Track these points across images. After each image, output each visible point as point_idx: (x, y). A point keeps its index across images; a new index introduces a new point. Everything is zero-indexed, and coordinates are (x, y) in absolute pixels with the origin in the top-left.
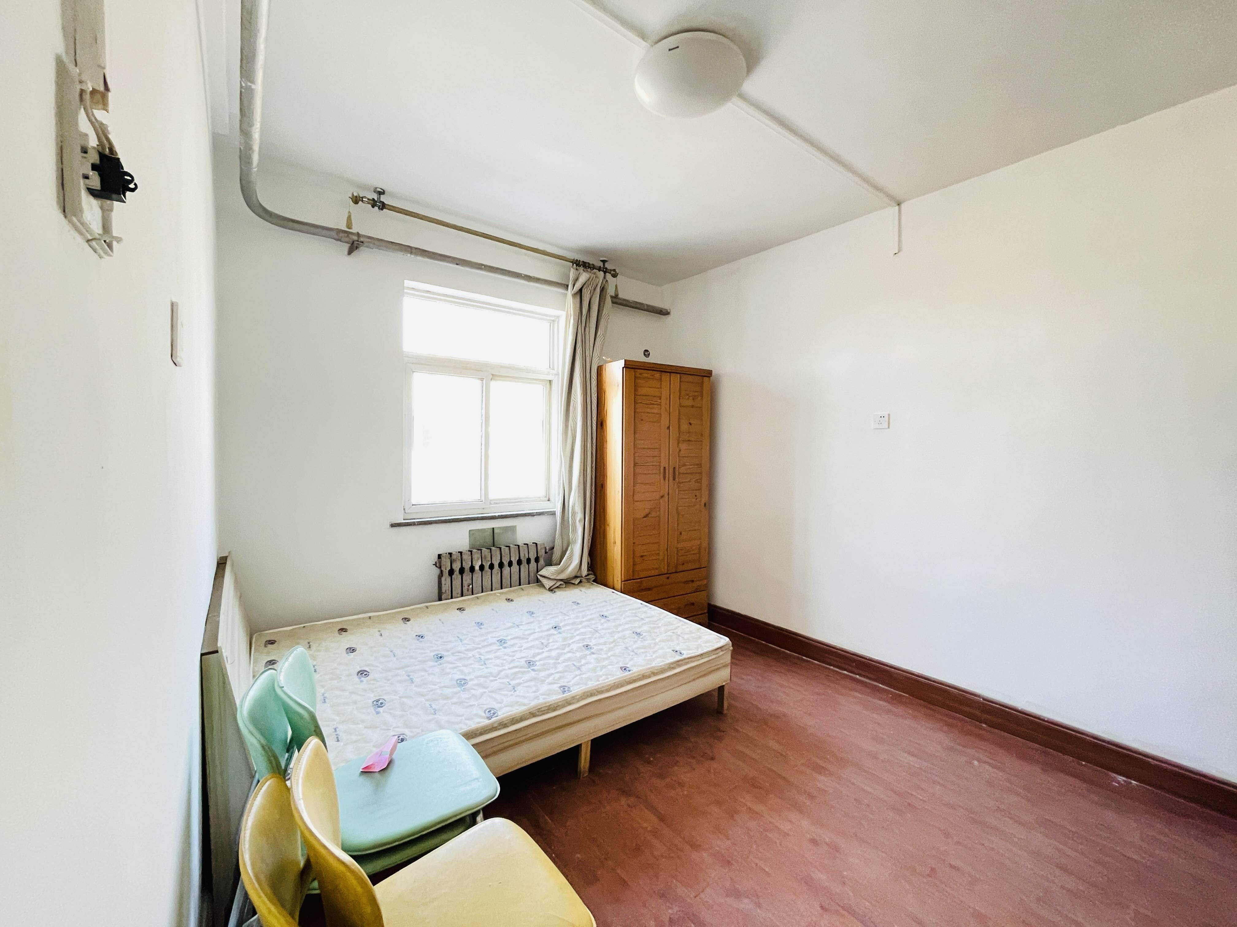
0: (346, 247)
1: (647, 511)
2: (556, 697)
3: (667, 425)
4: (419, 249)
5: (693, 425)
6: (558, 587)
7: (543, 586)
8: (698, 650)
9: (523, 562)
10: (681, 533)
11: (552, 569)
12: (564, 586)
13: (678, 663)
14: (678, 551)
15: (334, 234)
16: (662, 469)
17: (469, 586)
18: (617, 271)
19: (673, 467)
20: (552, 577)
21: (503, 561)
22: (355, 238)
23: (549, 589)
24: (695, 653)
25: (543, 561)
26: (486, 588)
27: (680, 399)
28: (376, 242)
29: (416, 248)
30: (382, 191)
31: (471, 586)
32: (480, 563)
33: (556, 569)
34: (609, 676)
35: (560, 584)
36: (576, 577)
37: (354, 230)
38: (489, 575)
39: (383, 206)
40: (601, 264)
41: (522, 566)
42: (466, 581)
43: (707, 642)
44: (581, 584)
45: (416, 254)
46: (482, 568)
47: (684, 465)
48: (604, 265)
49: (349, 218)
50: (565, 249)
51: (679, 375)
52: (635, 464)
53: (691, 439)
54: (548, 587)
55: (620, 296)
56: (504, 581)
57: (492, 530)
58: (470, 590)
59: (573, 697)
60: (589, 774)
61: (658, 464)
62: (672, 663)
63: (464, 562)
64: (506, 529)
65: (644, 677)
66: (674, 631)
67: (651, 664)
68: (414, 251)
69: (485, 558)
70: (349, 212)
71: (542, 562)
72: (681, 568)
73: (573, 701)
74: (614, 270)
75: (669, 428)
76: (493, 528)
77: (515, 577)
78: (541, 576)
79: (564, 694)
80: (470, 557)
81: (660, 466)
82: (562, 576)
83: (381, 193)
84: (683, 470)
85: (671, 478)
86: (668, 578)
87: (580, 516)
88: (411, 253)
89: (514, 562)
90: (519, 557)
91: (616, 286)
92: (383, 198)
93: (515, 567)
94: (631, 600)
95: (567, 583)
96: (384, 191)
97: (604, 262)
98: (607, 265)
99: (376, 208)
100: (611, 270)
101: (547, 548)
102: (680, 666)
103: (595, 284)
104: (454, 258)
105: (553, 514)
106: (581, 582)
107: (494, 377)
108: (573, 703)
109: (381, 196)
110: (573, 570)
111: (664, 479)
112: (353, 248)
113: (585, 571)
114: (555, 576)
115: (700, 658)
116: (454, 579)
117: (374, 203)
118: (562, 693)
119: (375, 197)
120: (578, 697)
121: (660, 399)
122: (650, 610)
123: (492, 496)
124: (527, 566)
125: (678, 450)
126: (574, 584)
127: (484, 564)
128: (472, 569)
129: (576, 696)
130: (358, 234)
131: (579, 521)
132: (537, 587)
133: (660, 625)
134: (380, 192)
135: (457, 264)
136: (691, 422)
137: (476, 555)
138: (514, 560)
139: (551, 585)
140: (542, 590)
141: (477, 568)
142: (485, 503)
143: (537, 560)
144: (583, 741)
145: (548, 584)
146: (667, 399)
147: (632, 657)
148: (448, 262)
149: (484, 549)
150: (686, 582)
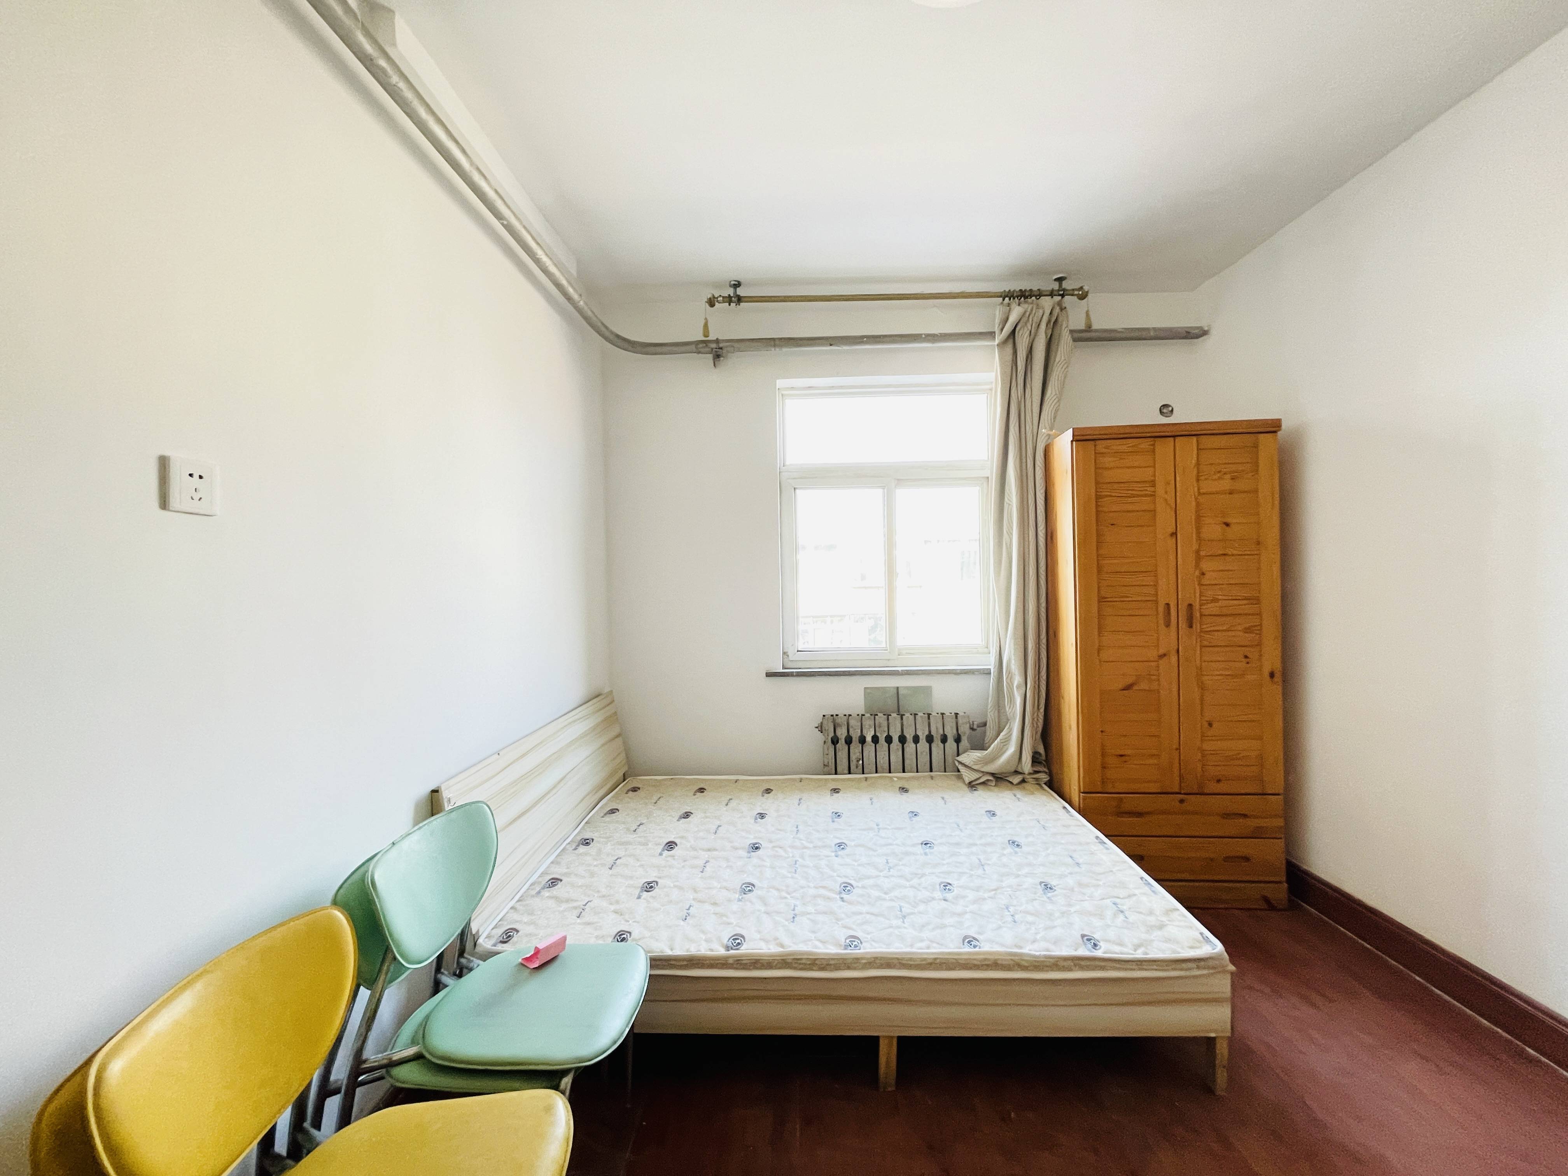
0: (710, 356)
1: (1130, 680)
2: (830, 950)
3: (1171, 529)
4: (784, 338)
5: (1232, 526)
6: (983, 783)
7: (960, 777)
8: (1135, 950)
9: (935, 738)
10: (1210, 725)
11: (977, 754)
12: (993, 784)
13: (1078, 962)
14: (1203, 756)
15: (693, 347)
16: (1161, 609)
17: (858, 761)
18: (1086, 288)
19: (1186, 604)
20: (974, 767)
21: (905, 734)
22: (714, 346)
23: (970, 783)
24: (1129, 954)
25: (966, 741)
26: (882, 767)
27: (1198, 480)
28: (736, 345)
29: (781, 339)
30: (736, 283)
31: (861, 762)
32: (872, 733)
33: (979, 755)
34: (935, 945)
35: (988, 780)
36: (1016, 772)
37: (712, 337)
38: (885, 751)
39: (740, 299)
40: (1056, 286)
41: (934, 745)
42: (855, 754)
43: (1168, 940)
44: (1024, 785)
45: (781, 346)
46: (875, 739)
47: (1215, 600)
48: (1060, 285)
49: (706, 326)
50: (986, 279)
51: (1194, 439)
52: (1101, 600)
53: (1229, 551)
54: (967, 781)
55: (1095, 326)
56: (907, 762)
57: (895, 691)
58: (861, 767)
59: (858, 959)
60: (896, 1088)
61: (1154, 599)
62: (1066, 959)
63: (851, 730)
64: (916, 690)
65: (995, 965)
66: (1118, 901)
67: (1021, 948)
68: (777, 342)
69: (880, 727)
70: (706, 319)
71: (964, 743)
72: (1213, 787)
73: (855, 965)
74: (1081, 288)
75: (1174, 534)
76: (898, 688)
77: (924, 759)
78: (960, 763)
79: (846, 949)
80: (860, 724)
81: (1156, 602)
82: (992, 768)
83: (737, 285)
84: (1212, 608)
85: (1183, 625)
86: (1182, 801)
87: (1018, 679)
88: (775, 346)
89: (921, 737)
90: (930, 732)
91: (1087, 313)
92: (740, 292)
93: (923, 745)
94: (1084, 826)
95: (999, 779)
96: (738, 282)
97: (1060, 280)
98: (1065, 285)
99: (733, 305)
100: (1073, 290)
101: (975, 723)
102: (1082, 968)
103: (1036, 320)
104: (827, 338)
105: (988, 673)
106: (1023, 781)
107: (900, 482)
108: (855, 969)
109: (738, 289)
110: (1008, 761)
111: (1168, 625)
112: (717, 355)
113: (1027, 765)
114: (979, 766)
115: (1136, 967)
116: (839, 750)
117: (729, 300)
118: (843, 948)
119: (731, 292)
120: (864, 961)
121: (1154, 486)
122: (1105, 851)
123: (900, 642)
124: (942, 745)
125: (1197, 573)
126: (1011, 783)
127: (878, 734)
128: (862, 740)
129: (862, 958)
130: (717, 341)
131: (1018, 687)
132: (953, 778)
133: (1101, 883)
134: (734, 284)
135: (831, 345)
136: (1228, 520)
137: (868, 723)
138: (922, 735)
139: (973, 779)
140: (960, 784)
141: (869, 739)
142: (890, 652)
143: (958, 740)
144: (884, 1034)
145: (968, 776)
146: (1168, 483)
147: (1002, 925)
148: (819, 345)
149: (880, 715)
150: (1227, 816)
